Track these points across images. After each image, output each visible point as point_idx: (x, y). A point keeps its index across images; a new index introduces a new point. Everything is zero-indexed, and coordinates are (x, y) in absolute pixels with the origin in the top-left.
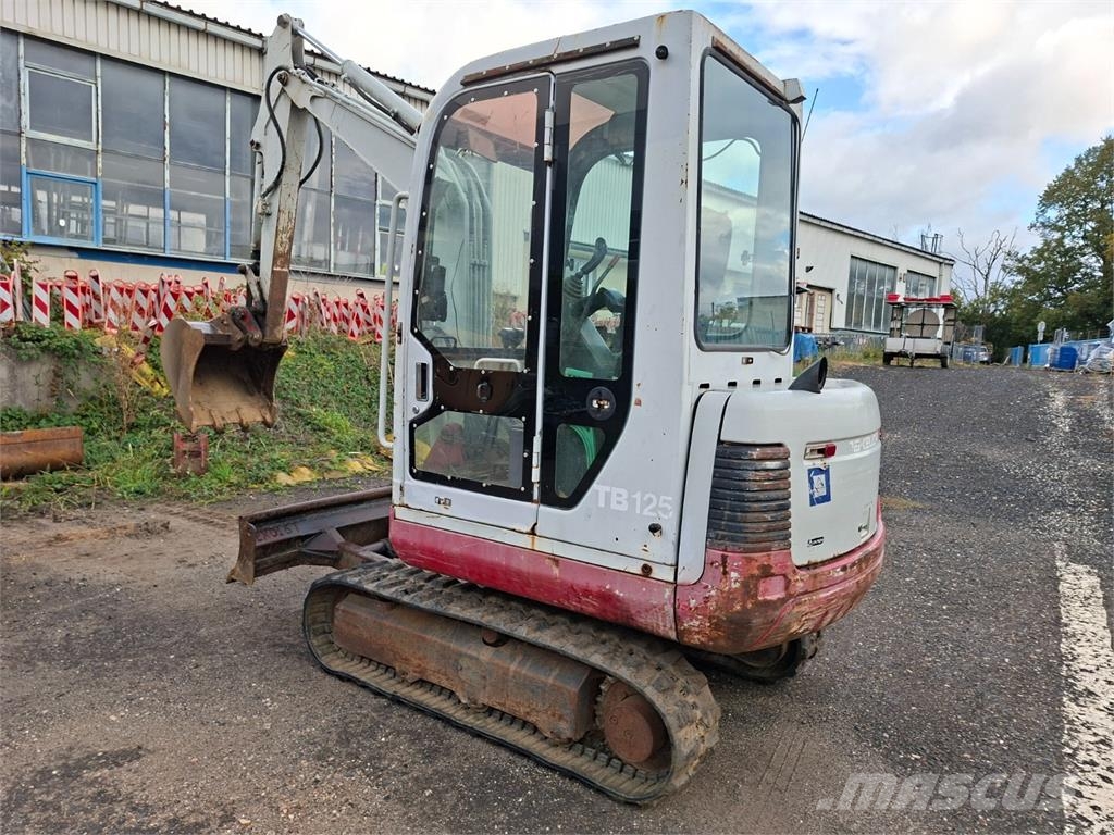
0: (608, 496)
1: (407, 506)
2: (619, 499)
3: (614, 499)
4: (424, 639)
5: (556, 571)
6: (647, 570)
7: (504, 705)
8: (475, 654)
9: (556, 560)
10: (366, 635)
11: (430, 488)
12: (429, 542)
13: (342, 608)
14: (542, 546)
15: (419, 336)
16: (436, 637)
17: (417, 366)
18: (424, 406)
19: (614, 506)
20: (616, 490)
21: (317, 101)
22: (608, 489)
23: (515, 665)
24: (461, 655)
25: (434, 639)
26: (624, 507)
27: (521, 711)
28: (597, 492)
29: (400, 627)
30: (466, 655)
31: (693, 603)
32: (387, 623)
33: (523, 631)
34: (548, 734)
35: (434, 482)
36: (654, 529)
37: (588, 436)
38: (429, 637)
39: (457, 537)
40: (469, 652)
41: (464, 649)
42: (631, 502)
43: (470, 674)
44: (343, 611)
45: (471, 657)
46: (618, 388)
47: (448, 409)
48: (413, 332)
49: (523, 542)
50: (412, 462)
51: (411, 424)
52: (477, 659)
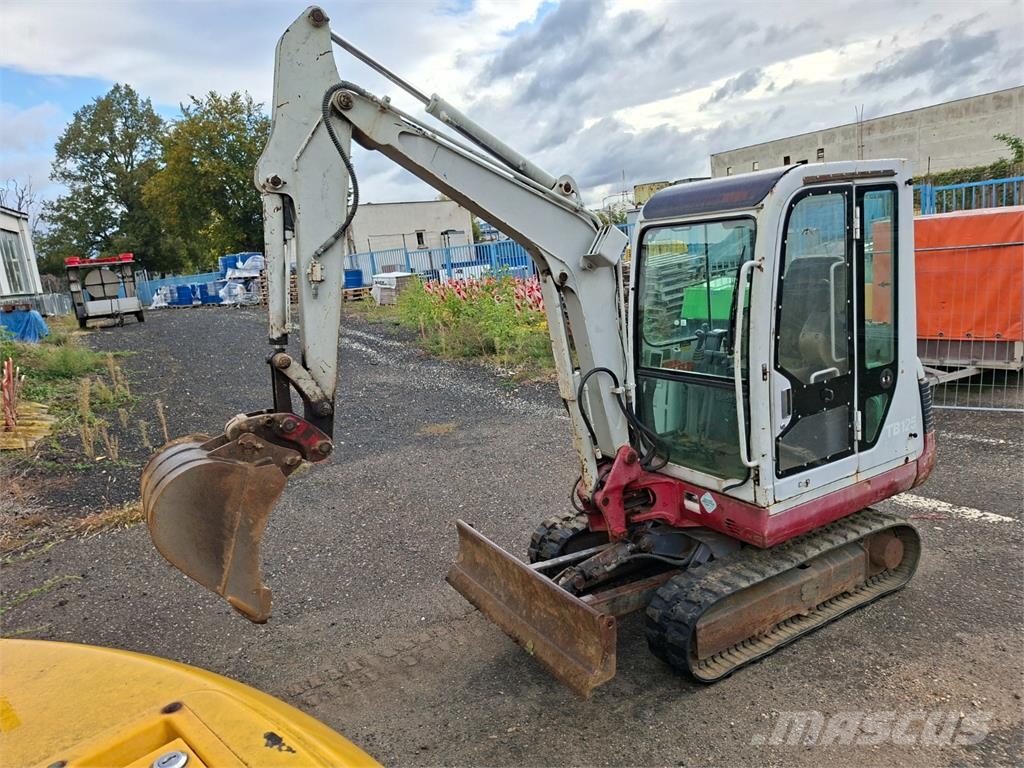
0: (892, 429)
1: (779, 502)
2: (897, 428)
3: (894, 430)
4: (774, 595)
5: (869, 488)
6: (907, 460)
7: (829, 596)
8: (809, 578)
9: (868, 482)
10: (728, 629)
11: (794, 479)
12: (796, 518)
13: (703, 625)
14: (862, 477)
15: (781, 370)
16: (781, 588)
17: (782, 393)
18: (787, 421)
19: (895, 433)
20: (895, 425)
22: (892, 425)
23: (831, 565)
24: (802, 585)
26: (898, 432)
27: (839, 590)
28: (887, 431)
29: (755, 601)
30: (805, 582)
31: (924, 464)
34: (854, 590)
35: (794, 473)
36: (915, 436)
37: (878, 399)
38: (777, 591)
39: (814, 503)
41: (802, 581)
42: (901, 427)
43: (809, 593)
44: (706, 627)
45: (808, 581)
46: (894, 367)
47: (803, 416)
48: (776, 368)
49: (852, 481)
50: (777, 467)
51: (777, 439)
52: (812, 579)
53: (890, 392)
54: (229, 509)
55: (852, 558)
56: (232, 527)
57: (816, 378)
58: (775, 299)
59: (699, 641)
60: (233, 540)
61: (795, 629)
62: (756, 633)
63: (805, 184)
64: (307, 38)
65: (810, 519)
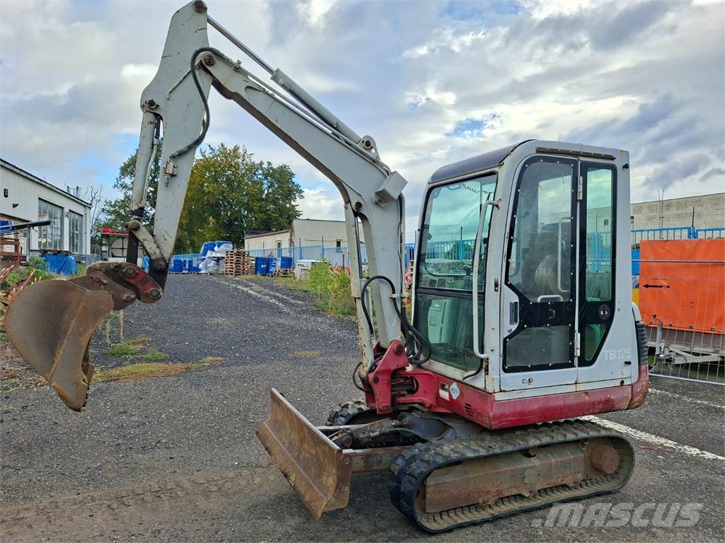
0: (608, 354)
1: (504, 391)
2: (613, 354)
3: (611, 355)
4: (499, 472)
5: (587, 398)
6: (622, 382)
7: (549, 484)
8: (532, 465)
9: (586, 393)
10: (455, 492)
11: (519, 376)
12: (519, 408)
13: (432, 483)
14: (581, 388)
15: (511, 286)
16: (506, 467)
17: (511, 303)
18: (514, 327)
19: (611, 358)
20: (611, 351)
21: (249, 90)
22: (608, 351)
23: (553, 459)
24: (525, 469)
25: (506, 469)
26: (615, 358)
27: (559, 482)
28: (605, 354)
29: (480, 474)
30: (528, 468)
31: (639, 390)
32: (471, 475)
34: (573, 485)
35: (519, 371)
36: (629, 363)
37: (597, 328)
38: (502, 470)
39: (536, 399)
40: (529, 465)
41: (525, 466)
42: (617, 354)
43: (530, 477)
44: (434, 485)
45: (531, 467)
46: (611, 304)
47: (528, 326)
48: (506, 283)
49: (572, 389)
50: (504, 363)
51: (505, 339)
52: (534, 467)
53: (608, 323)
55: (572, 457)
56: (67, 331)
57: (543, 299)
58: (508, 230)
59: (428, 496)
60: (65, 341)
61: (516, 506)
62: (480, 501)
63: (538, 152)
64: (190, 18)
65: (531, 413)
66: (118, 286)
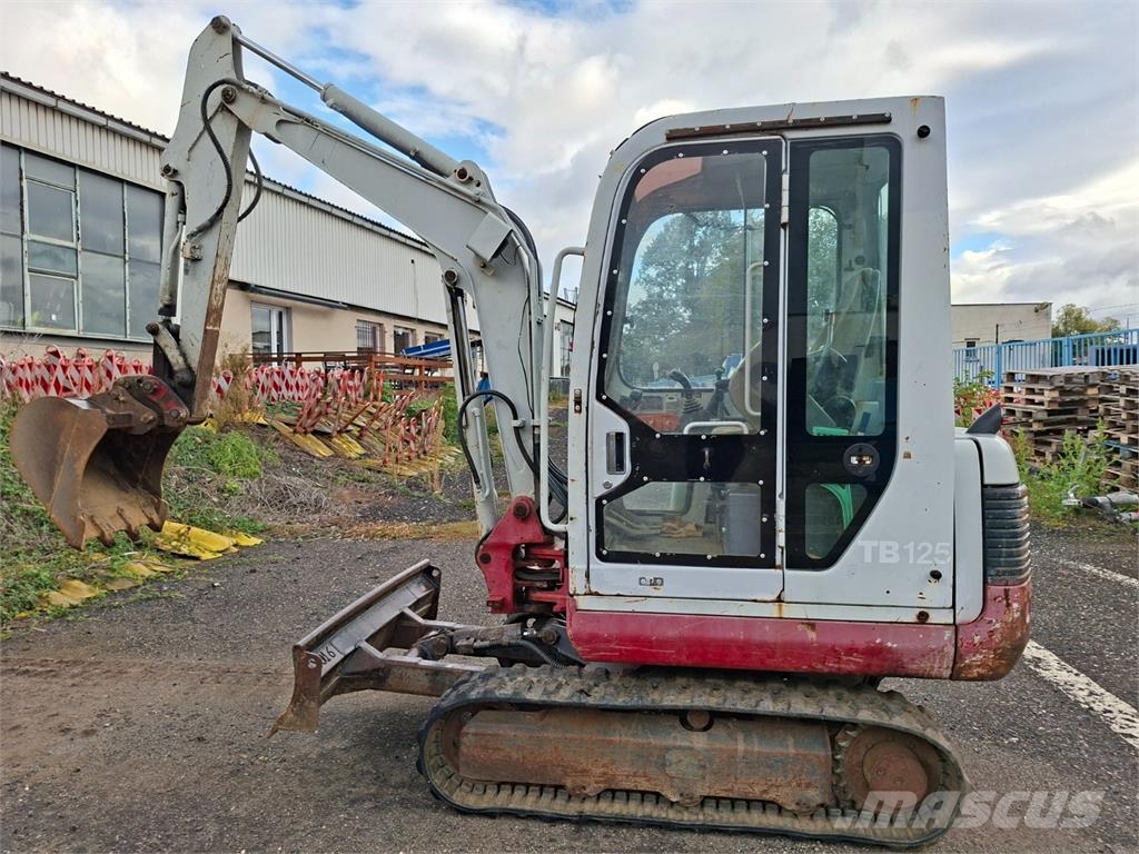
0: (875, 551)
1: (597, 594)
2: (889, 552)
3: (883, 553)
4: (610, 742)
5: (812, 635)
6: (923, 617)
7: (730, 790)
8: (687, 744)
9: (811, 624)
10: (515, 755)
11: (631, 570)
12: (632, 629)
13: (472, 730)
14: (790, 612)
15: (609, 404)
16: (625, 736)
17: (608, 435)
18: (618, 480)
19: (883, 559)
20: (883, 544)
22: (875, 544)
23: (742, 744)
24: (668, 749)
25: (624, 739)
26: (896, 559)
27: (755, 792)
28: (862, 548)
29: (569, 735)
30: (675, 747)
31: (977, 639)
32: (551, 734)
33: (768, 706)
34: (793, 807)
35: (634, 562)
36: (936, 575)
37: (844, 494)
38: (616, 738)
39: (674, 619)
40: (678, 743)
41: (670, 742)
42: (903, 552)
43: (680, 766)
44: (475, 734)
46: (886, 445)
47: (652, 480)
48: (599, 398)
49: (771, 611)
50: (600, 543)
51: (599, 501)
52: (691, 749)
53: (873, 487)
54: (62, 439)
55: (792, 750)
56: (63, 456)
57: (692, 429)
58: (601, 302)
59: (463, 749)
60: (62, 467)
61: (648, 810)
62: (569, 783)
63: (670, 138)
64: (211, 45)
65: (663, 643)
66: (138, 404)
